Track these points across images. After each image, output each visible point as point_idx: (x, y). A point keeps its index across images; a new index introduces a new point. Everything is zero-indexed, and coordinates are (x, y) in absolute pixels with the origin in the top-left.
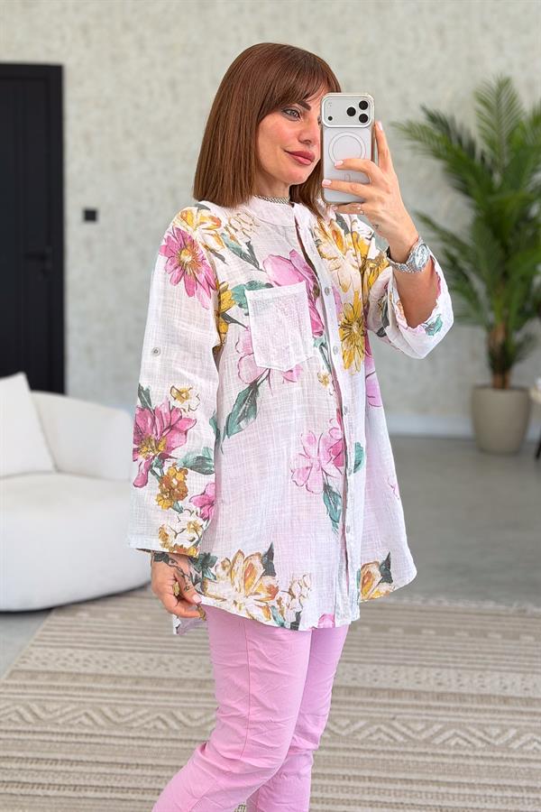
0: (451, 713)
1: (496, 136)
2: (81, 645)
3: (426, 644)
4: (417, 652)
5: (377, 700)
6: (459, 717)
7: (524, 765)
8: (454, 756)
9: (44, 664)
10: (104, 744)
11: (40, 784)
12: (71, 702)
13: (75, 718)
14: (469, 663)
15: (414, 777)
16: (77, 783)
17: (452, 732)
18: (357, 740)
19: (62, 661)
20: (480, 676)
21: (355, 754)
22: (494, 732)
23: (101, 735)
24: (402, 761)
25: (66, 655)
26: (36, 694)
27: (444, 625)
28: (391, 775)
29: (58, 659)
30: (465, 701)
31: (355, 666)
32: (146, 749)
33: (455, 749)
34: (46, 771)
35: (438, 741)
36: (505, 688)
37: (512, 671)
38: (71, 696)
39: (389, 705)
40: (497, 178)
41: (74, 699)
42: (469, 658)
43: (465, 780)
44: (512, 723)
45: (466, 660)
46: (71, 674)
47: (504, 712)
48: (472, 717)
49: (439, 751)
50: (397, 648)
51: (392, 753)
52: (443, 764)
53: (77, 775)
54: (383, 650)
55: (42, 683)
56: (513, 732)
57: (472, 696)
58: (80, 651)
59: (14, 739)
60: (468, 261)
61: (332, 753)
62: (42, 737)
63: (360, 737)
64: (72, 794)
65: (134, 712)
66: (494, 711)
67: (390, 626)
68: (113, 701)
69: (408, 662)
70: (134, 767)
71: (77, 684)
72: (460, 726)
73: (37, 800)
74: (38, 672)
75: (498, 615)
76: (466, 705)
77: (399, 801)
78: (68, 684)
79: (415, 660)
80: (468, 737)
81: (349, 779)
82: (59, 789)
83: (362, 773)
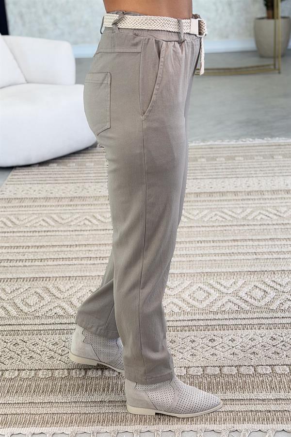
0: (256, 202)
2: (35, 182)
3: (238, 165)
4: (233, 170)
5: (213, 199)
6: (261, 203)
8: (260, 225)
9: (15, 194)
10: (55, 235)
11: (21, 260)
12: (33, 214)
13: (37, 223)
14: (264, 173)
15: (238, 238)
16: (42, 258)
17: (258, 212)
18: (204, 221)
19: (25, 192)
20: (272, 180)
21: (204, 229)
22: (284, 209)
23: (53, 231)
24: (231, 230)
25: (27, 189)
26: (13, 211)
27: (247, 154)
28: (226, 239)
29: (23, 191)
30: (263, 195)
31: (199, 181)
32: (80, 237)
33: (260, 221)
34: (23, 252)
35: (250, 218)
36: (287, 185)
37: (290, 175)
38: (33, 210)
39: (221, 201)
41: (35, 212)
42: (265, 170)
43: (268, 237)
45: (263, 172)
46: (32, 198)
47: (287, 198)
48: (269, 203)
49: (251, 223)
50: (222, 169)
51: (225, 226)
52: (254, 230)
53: (42, 254)
54: (214, 171)
55: (15, 205)
57: (268, 191)
58: (36, 185)
59: (2, 237)
61: (190, 229)
62: (18, 234)
63: (206, 220)
64: (39, 264)
65: (71, 217)
66: (281, 199)
67: (217, 157)
68: (58, 212)
69: (229, 176)
70: (75, 246)
71: (36, 204)
72: (262, 208)
73: (20, 268)
74: (12, 199)
75: (279, 145)
76: (264, 197)
77: (231, 252)
78: (30, 204)
79: (233, 174)
80: (267, 214)
81: (201, 243)
82: (32, 262)
83: (208, 239)
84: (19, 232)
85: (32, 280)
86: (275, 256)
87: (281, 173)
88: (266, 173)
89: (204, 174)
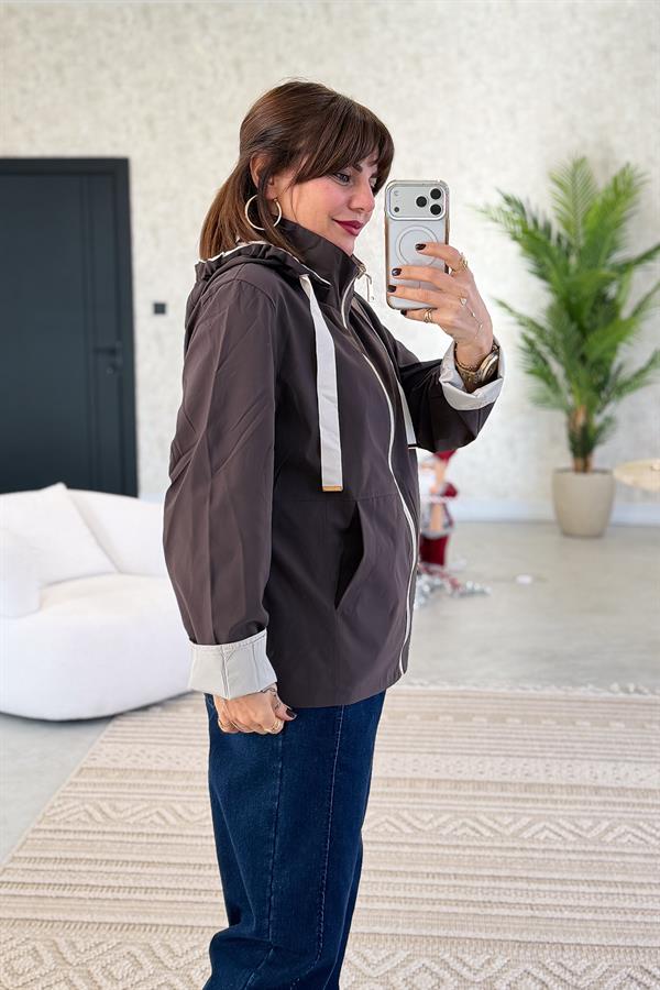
0: (540, 805)
1: (572, 217)
2: (152, 741)
3: (512, 733)
4: (502, 741)
5: (462, 793)
6: (548, 809)
7: (618, 859)
8: (544, 851)
9: (115, 761)
10: (176, 844)
11: (109, 887)
12: (142, 800)
13: (146, 817)
14: (557, 752)
15: (503, 873)
16: (148, 885)
17: (542, 825)
18: (441, 835)
19: (133, 758)
20: (569, 766)
21: (441, 851)
22: (587, 823)
23: (173, 835)
24: (489, 857)
25: (137, 751)
26: (106, 793)
27: (529, 713)
28: (478, 873)
29: (129, 756)
30: (553, 792)
31: (438, 757)
33: (544, 843)
34: (116, 873)
35: (526, 835)
36: (596, 778)
37: (602, 760)
38: (143, 794)
39: (475, 798)
40: (573, 260)
41: (146, 797)
42: (556, 747)
43: (556, 876)
44: (604, 814)
45: (555, 750)
46: (143, 770)
47: (595, 803)
48: (562, 810)
49: (528, 846)
50: (482, 738)
51: (480, 848)
52: (532, 859)
53: (148, 877)
54: (467, 740)
55: (113, 781)
56: (605, 824)
57: (561, 786)
58: (153, 746)
59: (83, 840)
60: (546, 344)
61: (415, 850)
62: (112, 838)
63: (444, 832)
64: (142, 897)
66: (584, 803)
67: (474, 715)
68: (186, 799)
69: (492, 753)
71: (149, 782)
72: (549, 818)
73: (106, 903)
74: (109, 769)
75: (585, 702)
76: (555, 797)
77: (486, 900)
78: (138, 781)
79: (501, 750)
80: (557, 830)
81: (433, 877)
82: (129, 892)
83: (447, 870)
84: (114, 833)
85: (125, 927)
86: (566, 914)
87: (586, 753)
88: (561, 752)
89: (448, 745)
